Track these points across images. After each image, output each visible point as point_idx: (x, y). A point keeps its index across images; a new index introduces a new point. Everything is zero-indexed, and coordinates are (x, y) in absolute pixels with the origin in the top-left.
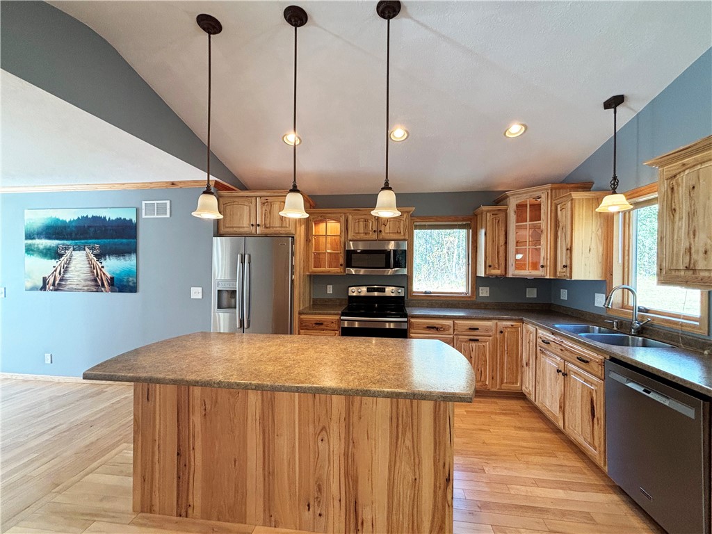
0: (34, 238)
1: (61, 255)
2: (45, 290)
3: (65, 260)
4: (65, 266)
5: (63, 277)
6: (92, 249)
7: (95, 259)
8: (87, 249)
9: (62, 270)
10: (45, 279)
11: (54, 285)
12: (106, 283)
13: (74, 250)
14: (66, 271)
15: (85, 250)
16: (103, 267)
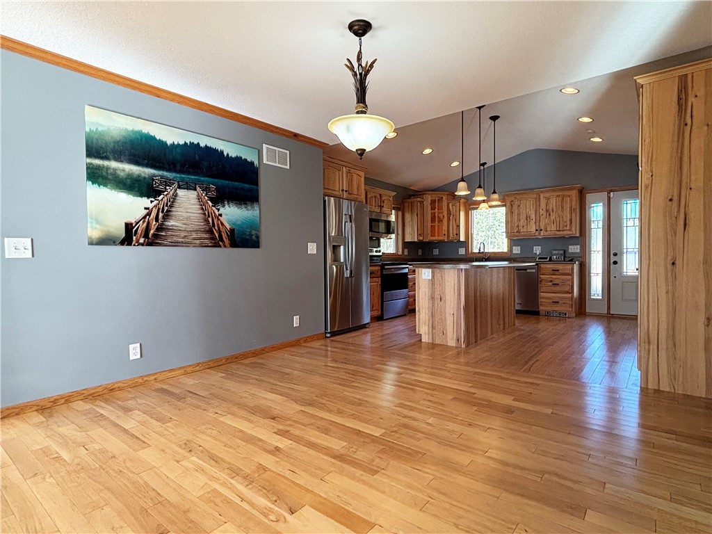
0: (107, 158)
1: (159, 193)
2: (130, 244)
3: (165, 199)
4: (166, 208)
5: (162, 224)
6: (206, 189)
7: (211, 204)
8: (198, 189)
9: (161, 215)
10: (129, 227)
11: (146, 235)
12: (224, 235)
13: (179, 187)
14: (167, 215)
15: (195, 190)
16: (221, 215)
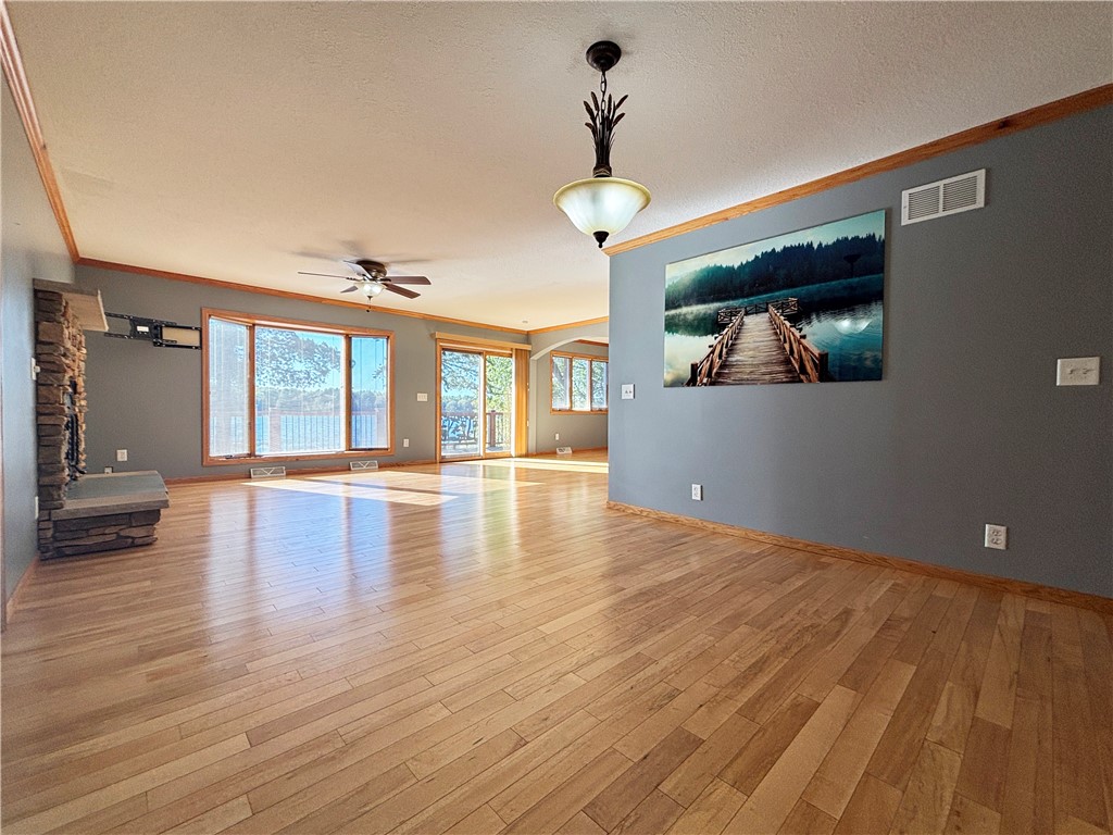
0: (679, 306)
1: (724, 326)
2: (694, 385)
3: (730, 333)
4: (730, 342)
5: (726, 361)
6: (781, 307)
7: (788, 324)
8: (771, 309)
9: (725, 350)
10: (694, 367)
11: (709, 375)
12: (809, 366)
13: (747, 314)
14: (731, 350)
15: (767, 310)
16: (804, 337)
